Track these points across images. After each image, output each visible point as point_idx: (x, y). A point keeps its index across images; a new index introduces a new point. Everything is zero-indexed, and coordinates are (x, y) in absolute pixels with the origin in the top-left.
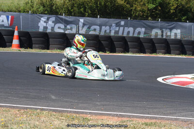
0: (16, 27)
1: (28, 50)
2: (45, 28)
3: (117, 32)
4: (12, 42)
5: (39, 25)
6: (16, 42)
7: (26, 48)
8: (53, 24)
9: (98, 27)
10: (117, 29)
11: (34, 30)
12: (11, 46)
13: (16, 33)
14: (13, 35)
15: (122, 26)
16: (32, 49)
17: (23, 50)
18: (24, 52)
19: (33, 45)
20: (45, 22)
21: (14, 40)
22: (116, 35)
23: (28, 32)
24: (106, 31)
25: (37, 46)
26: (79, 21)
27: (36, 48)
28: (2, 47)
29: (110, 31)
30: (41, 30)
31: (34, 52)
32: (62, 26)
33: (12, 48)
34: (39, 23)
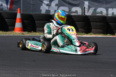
0: (19, 9)
1: (32, 33)
5: (41, 9)
6: (18, 25)
7: (30, 31)
8: (57, 7)
9: (105, 9)
11: (37, 13)
12: (13, 29)
13: (19, 16)
14: (15, 18)
16: (36, 32)
18: (28, 35)
19: (37, 28)
20: (47, 5)
21: (16, 24)
25: (41, 29)
26: (84, 3)
32: (66, 9)
33: (15, 32)
34: (41, 6)
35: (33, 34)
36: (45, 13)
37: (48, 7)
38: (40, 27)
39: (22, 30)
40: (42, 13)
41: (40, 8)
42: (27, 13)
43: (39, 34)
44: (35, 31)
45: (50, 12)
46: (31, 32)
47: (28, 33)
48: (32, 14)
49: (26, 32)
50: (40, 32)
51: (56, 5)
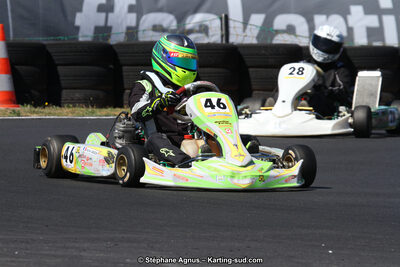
1: (47, 110)
2: (104, 30)
5: (78, 22)
7: (38, 103)
8: (133, 16)
10: (372, 21)
15: (387, 12)
16: (60, 106)
17: (28, 113)
18: (35, 116)
19: (64, 93)
20: (100, 9)
23: (44, 46)
25: (78, 94)
27: (74, 103)
31: (70, 116)
34: (78, 15)
35: (50, 114)
36: (89, 39)
37: (103, 15)
38: (75, 89)
39: (14, 98)
40: (81, 39)
41: (74, 22)
42: (27, 40)
43: (73, 113)
44: (57, 102)
45: (109, 36)
46: (45, 107)
47: (33, 109)
48: (45, 43)
49: (28, 107)
50: (74, 106)
51: (131, 9)
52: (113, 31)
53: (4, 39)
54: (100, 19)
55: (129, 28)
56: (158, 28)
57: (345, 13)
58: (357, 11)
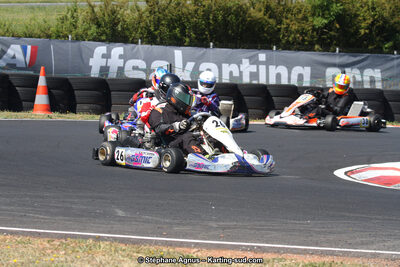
0: (43, 68)
2: (105, 70)
3: (254, 75)
4: (33, 101)
5: (91, 64)
6: (41, 99)
7: (63, 111)
8: (122, 61)
9: (215, 66)
10: (253, 68)
11: (79, 75)
12: (31, 108)
13: (42, 82)
14: (35, 85)
15: (262, 63)
16: (75, 113)
17: (56, 116)
18: (60, 119)
19: (78, 106)
20: (103, 56)
21: (37, 96)
22: (255, 82)
23: (67, 80)
24: (231, 73)
25: (86, 107)
27: (84, 111)
28: (14, 111)
29: (241, 73)
30: (95, 73)
31: (80, 119)
32: (142, 64)
33: (34, 113)
34: (91, 60)
36: (97, 76)
37: (105, 60)
38: (84, 104)
39: (49, 108)
40: (92, 76)
44: (74, 111)
45: (107, 75)
47: (60, 115)
48: (68, 77)
49: (57, 114)
51: (121, 57)
52: (110, 70)
53: (44, 75)
54: (103, 62)
55: (119, 68)
56: (135, 68)
57: (239, 63)
58: (246, 62)
